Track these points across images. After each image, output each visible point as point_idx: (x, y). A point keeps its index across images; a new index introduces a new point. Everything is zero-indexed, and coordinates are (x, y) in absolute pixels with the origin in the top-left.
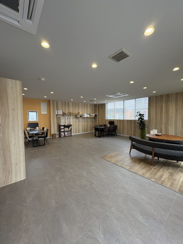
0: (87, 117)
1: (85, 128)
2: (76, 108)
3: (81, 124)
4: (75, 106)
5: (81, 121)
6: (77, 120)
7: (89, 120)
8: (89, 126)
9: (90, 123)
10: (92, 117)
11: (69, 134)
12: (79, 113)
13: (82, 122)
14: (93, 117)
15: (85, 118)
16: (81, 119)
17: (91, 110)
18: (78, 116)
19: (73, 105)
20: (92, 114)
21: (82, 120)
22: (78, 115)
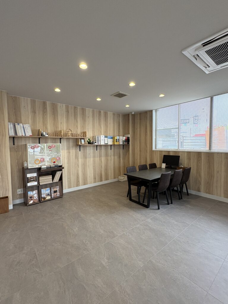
0: (106, 146)
1: (101, 171)
2: (77, 121)
3: (90, 161)
4: (73, 114)
5: (92, 155)
6: (80, 154)
7: (110, 152)
8: (112, 167)
9: (114, 159)
10: (118, 143)
11: (55, 192)
12: (84, 133)
13: (94, 157)
14: (121, 143)
15: (101, 146)
16: (90, 150)
17: (116, 126)
18: (83, 141)
19: (68, 111)
20: (119, 136)
21: (94, 153)
22: (81, 139)
